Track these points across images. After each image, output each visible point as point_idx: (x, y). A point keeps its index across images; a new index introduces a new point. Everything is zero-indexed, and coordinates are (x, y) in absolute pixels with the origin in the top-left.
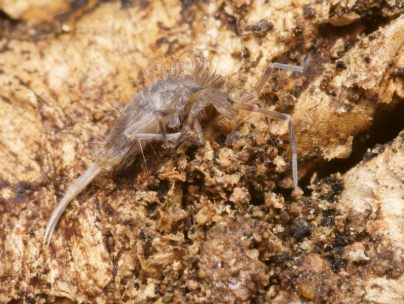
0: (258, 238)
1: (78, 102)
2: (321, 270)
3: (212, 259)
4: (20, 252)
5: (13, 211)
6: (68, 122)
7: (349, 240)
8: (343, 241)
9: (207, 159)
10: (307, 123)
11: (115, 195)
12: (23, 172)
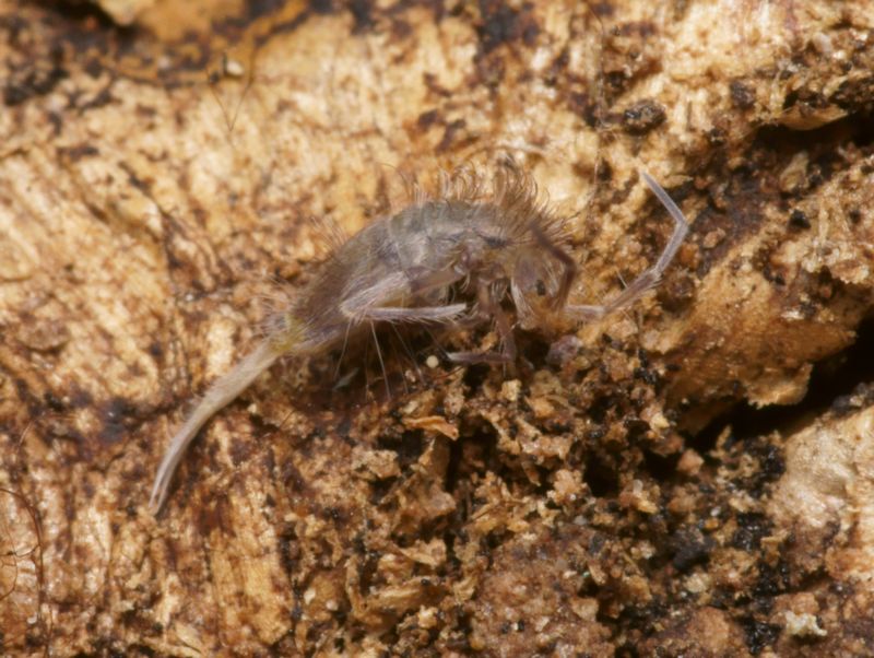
0: (599, 577)
1: (247, 234)
2: (725, 647)
3: (500, 613)
4: (103, 550)
5: (96, 460)
6: (223, 277)
7: (787, 584)
8: (775, 584)
9: (505, 398)
10: (719, 333)
11: (309, 449)
12: (123, 378)
